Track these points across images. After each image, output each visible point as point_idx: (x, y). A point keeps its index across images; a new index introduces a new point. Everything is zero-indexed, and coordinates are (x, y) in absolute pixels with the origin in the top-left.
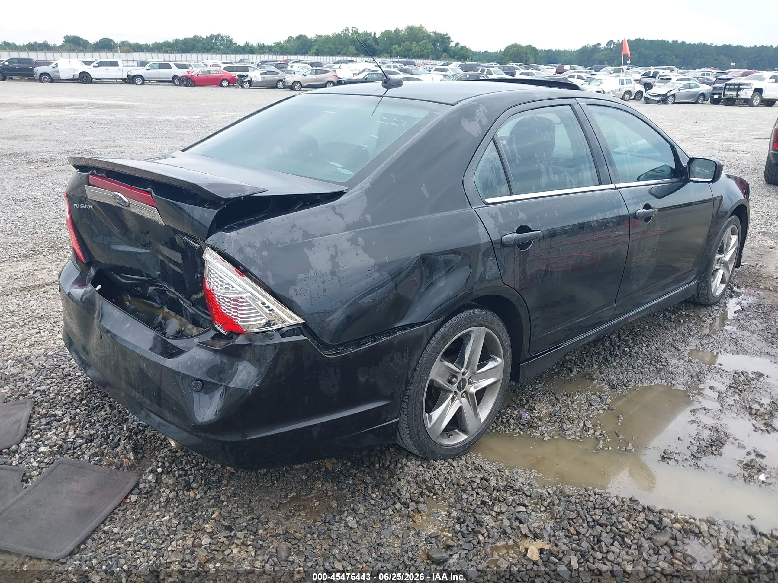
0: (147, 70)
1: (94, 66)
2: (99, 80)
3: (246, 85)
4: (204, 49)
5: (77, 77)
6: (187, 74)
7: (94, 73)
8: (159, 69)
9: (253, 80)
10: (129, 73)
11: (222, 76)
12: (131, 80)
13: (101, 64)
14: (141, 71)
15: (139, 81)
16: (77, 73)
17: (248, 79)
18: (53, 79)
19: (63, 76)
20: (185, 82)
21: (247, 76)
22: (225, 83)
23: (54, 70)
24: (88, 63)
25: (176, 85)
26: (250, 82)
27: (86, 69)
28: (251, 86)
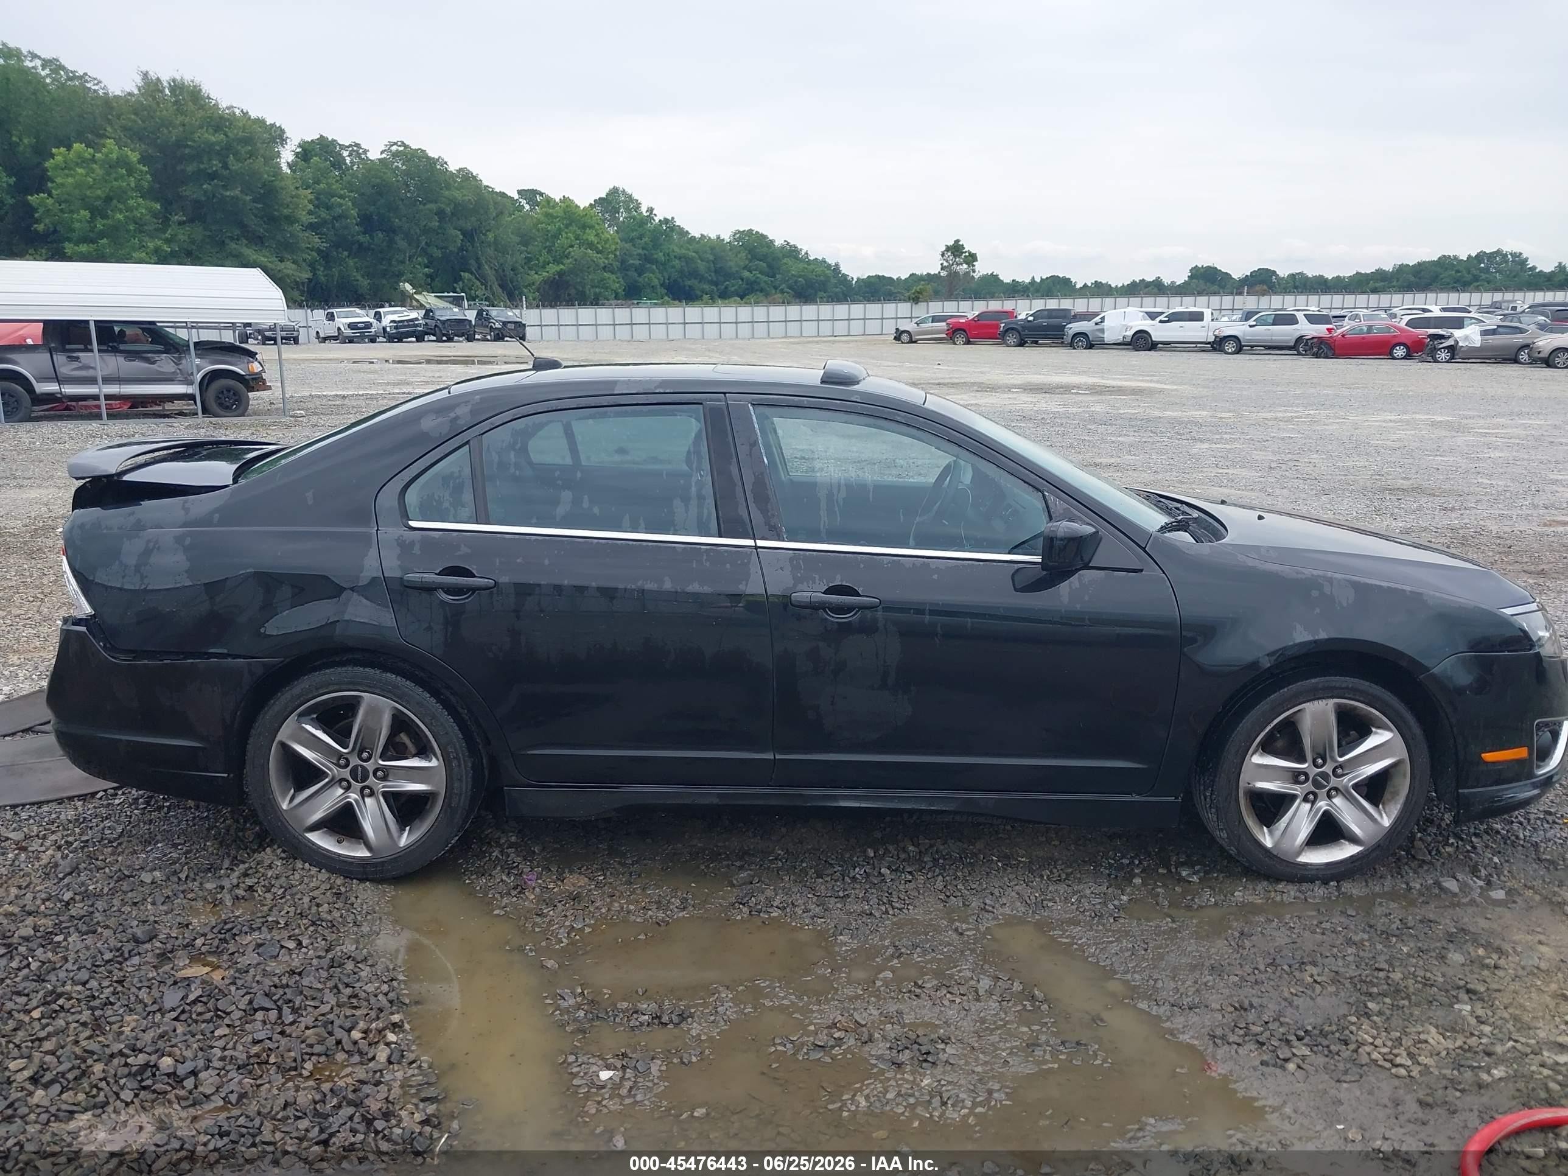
0: (1251, 326)
1: (1161, 322)
2: (1167, 346)
3: (1443, 355)
4: (1457, 281)
5: (1129, 339)
6: (1325, 334)
7: (1159, 332)
8: (1274, 324)
9: (1460, 344)
10: (1216, 333)
11: (1395, 336)
12: (1218, 345)
13: (1174, 317)
14: (1239, 329)
15: (1230, 347)
16: (1130, 333)
17: (1450, 342)
18: (1091, 343)
19: (1108, 337)
20: (1315, 350)
21: (1449, 337)
22: (1400, 352)
23: (1098, 327)
24: (1152, 316)
25: (1299, 354)
26: (1452, 349)
27: (1146, 325)
28: (1452, 357)
